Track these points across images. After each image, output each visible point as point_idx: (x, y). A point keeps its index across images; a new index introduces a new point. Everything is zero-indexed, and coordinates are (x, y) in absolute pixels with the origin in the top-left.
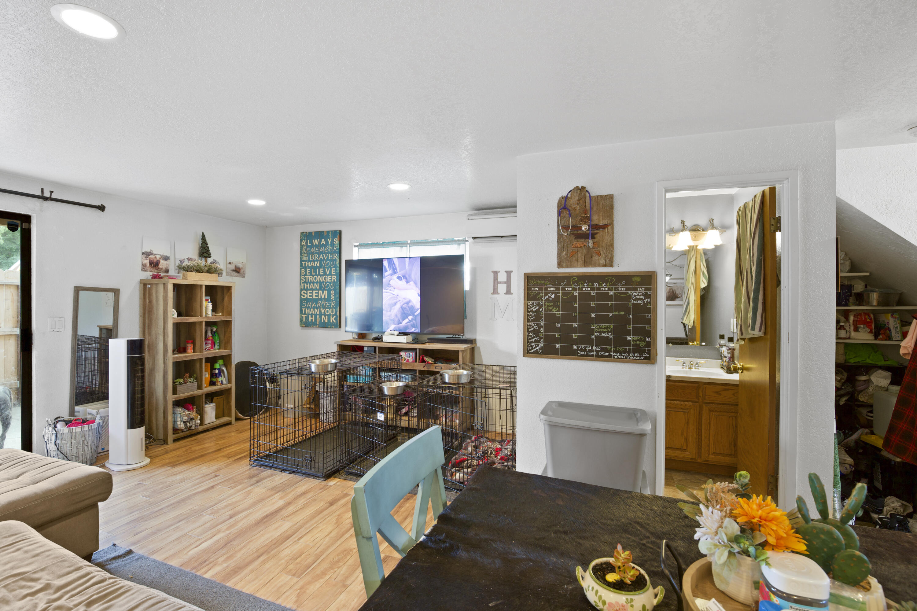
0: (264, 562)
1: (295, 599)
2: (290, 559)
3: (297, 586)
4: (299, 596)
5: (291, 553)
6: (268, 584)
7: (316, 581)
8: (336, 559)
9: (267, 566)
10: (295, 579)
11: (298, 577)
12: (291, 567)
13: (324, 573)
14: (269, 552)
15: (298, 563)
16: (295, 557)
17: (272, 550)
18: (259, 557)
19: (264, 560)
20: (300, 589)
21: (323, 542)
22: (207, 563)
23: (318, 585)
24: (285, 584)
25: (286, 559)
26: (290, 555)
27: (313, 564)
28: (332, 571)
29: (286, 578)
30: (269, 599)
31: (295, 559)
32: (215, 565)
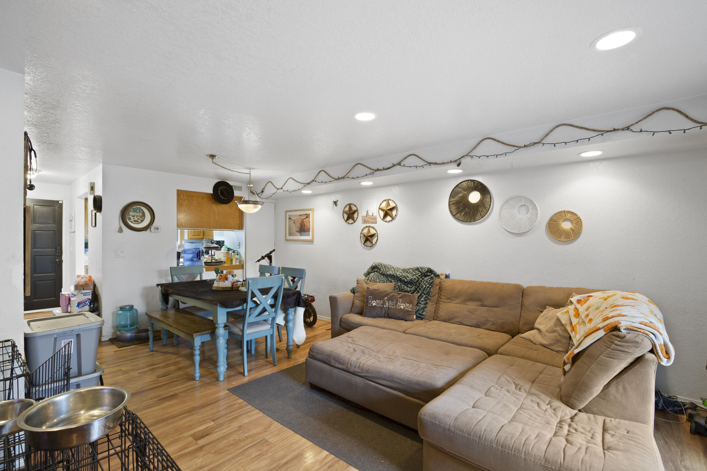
0: (284, 457)
1: (272, 426)
2: (263, 455)
3: (267, 433)
4: (269, 427)
5: (261, 461)
6: (285, 438)
7: (255, 434)
8: (232, 447)
9: (282, 453)
10: (267, 438)
11: (264, 439)
12: (265, 448)
13: (247, 438)
14: (277, 466)
15: (259, 450)
16: (259, 456)
17: (275, 467)
18: (287, 463)
19: (283, 458)
20: (266, 431)
21: (230, 467)
22: (328, 465)
23: (255, 431)
24: (274, 436)
25: (267, 456)
26: (262, 459)
27: (252, 446)
28: (241, 438)
29: (273, 440)
30: (286, 429)
31: (260, 455)
32: (321, 462)
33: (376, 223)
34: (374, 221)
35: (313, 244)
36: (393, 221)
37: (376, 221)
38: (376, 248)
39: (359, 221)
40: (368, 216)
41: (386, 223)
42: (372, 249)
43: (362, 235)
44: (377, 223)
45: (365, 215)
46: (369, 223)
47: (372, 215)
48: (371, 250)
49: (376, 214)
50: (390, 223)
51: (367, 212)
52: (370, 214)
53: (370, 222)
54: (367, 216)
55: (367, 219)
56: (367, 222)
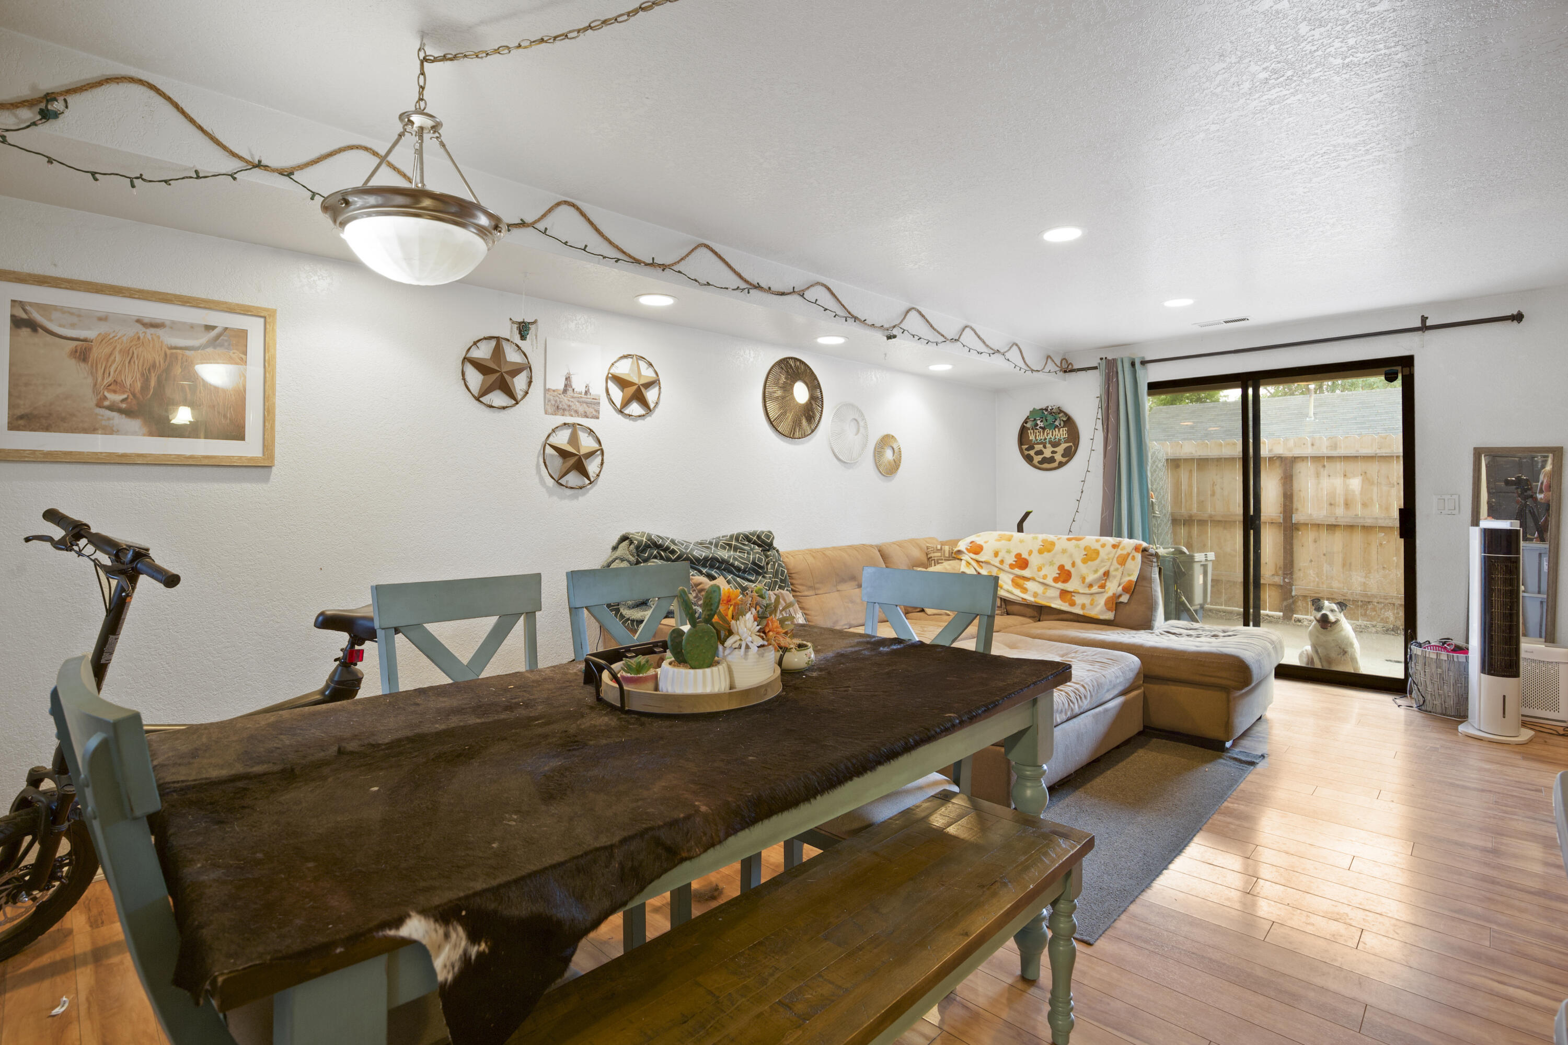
33: (598, 418)
34: (590, 411)
35: (266, 479)
36: (648, 419)
37: (598, 412)
38: (594, 492)
39: (534, 402)
40: (570, 392)
41: (626, 421)
42: (584, 494)
43: (549, 450)
44: (601, 416)
45: (561, 387)
46: (572, 413)
47: (586, 393)
48: (580, 498)
49: (598, 389)
50: (640, 422)
51: (568, 379)
52: (578, 386)
53: (576, 412)
54: (565, 391)
55: (565, 400)
56: (564, 410)
